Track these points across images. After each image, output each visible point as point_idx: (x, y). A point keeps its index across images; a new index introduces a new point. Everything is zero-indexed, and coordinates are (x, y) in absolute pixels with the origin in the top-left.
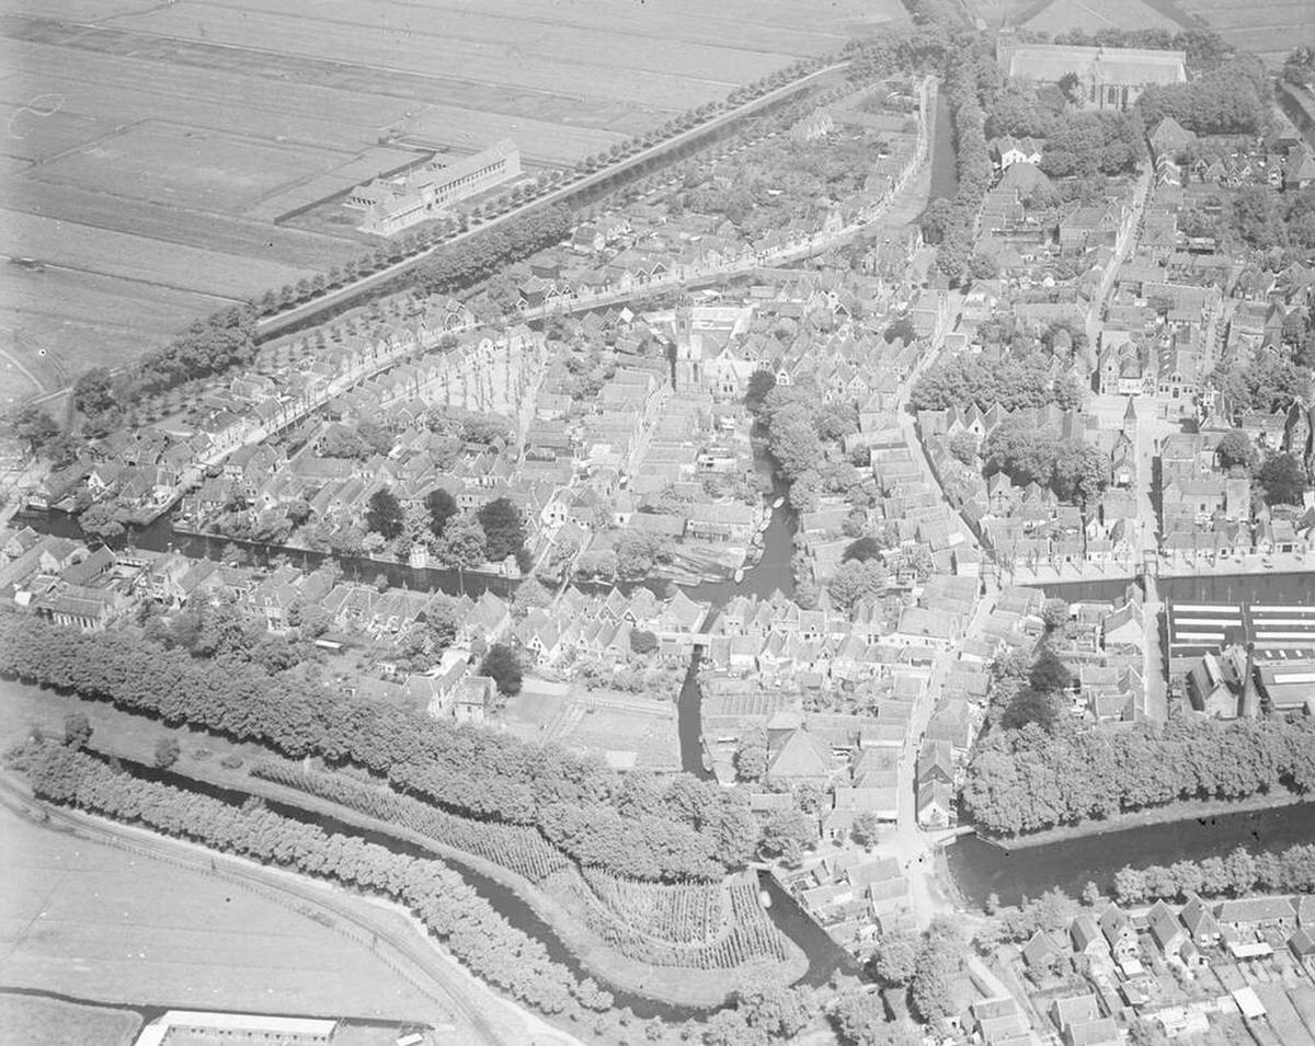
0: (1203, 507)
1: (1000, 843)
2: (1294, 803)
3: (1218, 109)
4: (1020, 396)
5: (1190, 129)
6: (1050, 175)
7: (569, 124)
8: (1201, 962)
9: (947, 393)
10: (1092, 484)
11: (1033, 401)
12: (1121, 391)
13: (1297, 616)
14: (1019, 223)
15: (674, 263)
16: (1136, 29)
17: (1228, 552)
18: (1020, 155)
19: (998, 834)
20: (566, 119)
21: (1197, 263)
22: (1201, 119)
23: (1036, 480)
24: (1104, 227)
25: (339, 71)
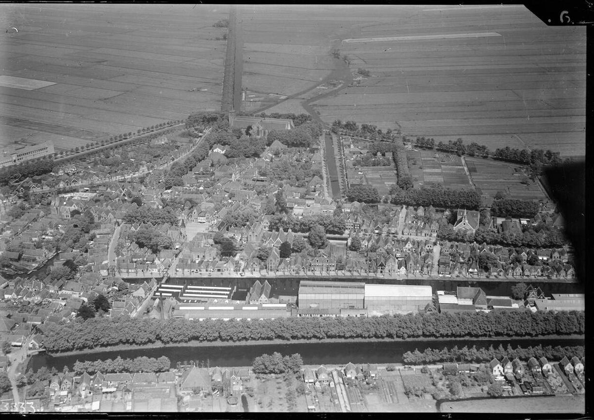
0: (198, 256)
1: (52, 355)
2: (161, 347)
3: (295, 138)
4: (158, 220)
5: (286, 145)
6: (228, 157)
7: (83, 138)
8: (90, 393)
9: (133, 218)
10: (161, 247)
11: (162, 222)
12: (199, 221)
13: (201, 289)
14: (208, 171)
15: (80, 179)
16: (285, 113)
17: (198, 271)
18: (219, 150)
19: (53, 352)
20: (82, 137)
21: (256, 184)
22: (289, 141)
23: (146, 246)
24: (230, 172)
25: (19, 122)
